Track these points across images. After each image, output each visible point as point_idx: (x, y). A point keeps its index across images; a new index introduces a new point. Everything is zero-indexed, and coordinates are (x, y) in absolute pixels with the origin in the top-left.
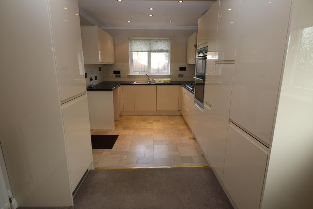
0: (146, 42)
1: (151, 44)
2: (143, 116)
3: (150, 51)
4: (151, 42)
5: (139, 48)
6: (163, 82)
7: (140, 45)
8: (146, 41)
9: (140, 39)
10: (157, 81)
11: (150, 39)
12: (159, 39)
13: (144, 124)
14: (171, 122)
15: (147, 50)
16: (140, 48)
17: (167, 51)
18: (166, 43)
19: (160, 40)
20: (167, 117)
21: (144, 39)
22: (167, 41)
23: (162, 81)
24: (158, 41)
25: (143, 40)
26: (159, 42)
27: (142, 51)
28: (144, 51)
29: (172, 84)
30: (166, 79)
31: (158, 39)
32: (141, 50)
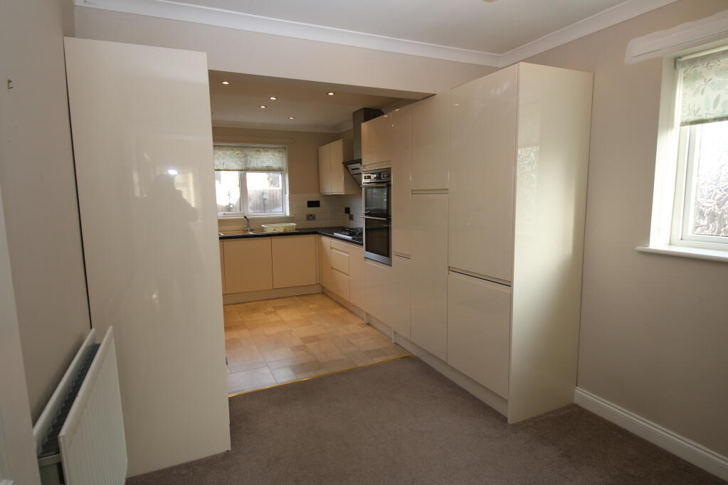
0: (237, 152)
1: (246, 155)
2: (245, 303)
3: (244, 170)
4: (246, 151)
5: (220, 163)
6: (281, 231)
7: (223, 158)
8: (235, 149)
9: (223, 146)
10: (269, 229)
11: (246, 147)
12: (264, 148)
13: (259, 316)
14: (311, 306)
15: (240, 169)
16: (224, 163)
17: (279, 170)
18: (277, 154)
19: (266, 149)
20: (296, 298)
21: (232, 147)
22: (280, 152)
23: (280, 228)
24: (262, 150)
25: (229, 149)
26: (263, 153)
27: (229, 170)
28: (233, 170)
29: (300, 232)
30: (288, 225)
31: (261, 148)
32: (225, 167)
